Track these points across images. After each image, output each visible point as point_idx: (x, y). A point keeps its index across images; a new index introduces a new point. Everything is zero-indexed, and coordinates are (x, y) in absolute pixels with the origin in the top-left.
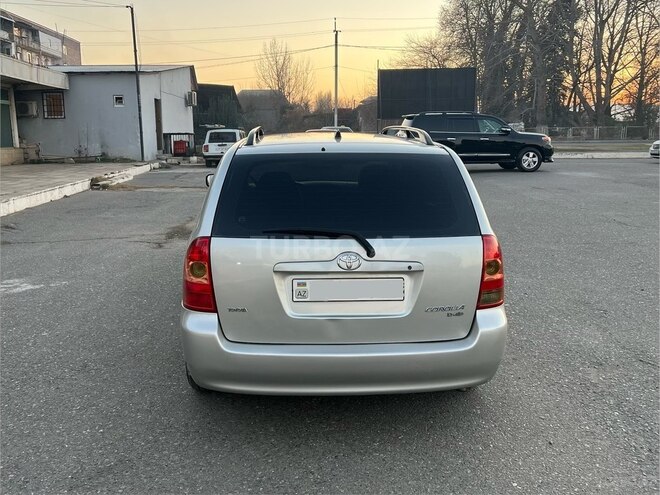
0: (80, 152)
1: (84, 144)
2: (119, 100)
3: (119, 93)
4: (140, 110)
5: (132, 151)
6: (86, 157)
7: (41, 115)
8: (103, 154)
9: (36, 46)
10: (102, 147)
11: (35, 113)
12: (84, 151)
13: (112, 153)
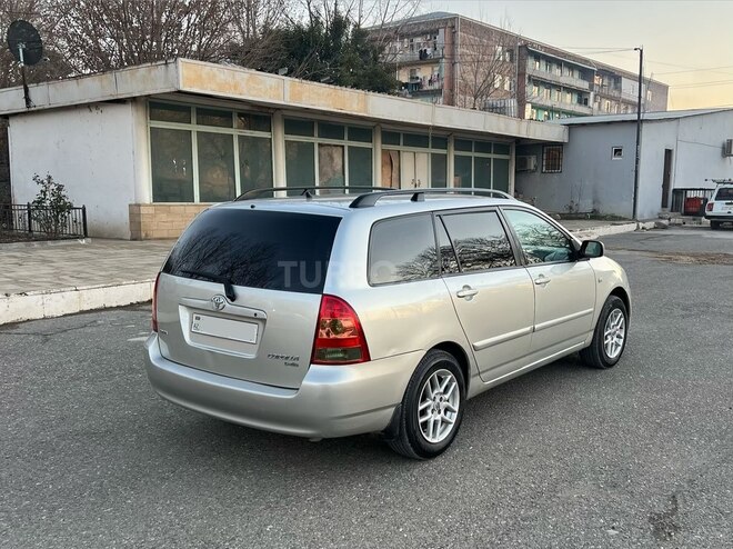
0: (571, 208)
1: (576, 200)
2: (618, 152)
3: (618, 144)
4: (637, 163)
5: (624, 208)
6: (576, 213)
7: (539, 169)
8: (594, 211)
9: (616, 93)
10: (594, 203)
11: (532, 168)
12: (574, 207)
13: (604, 210)
